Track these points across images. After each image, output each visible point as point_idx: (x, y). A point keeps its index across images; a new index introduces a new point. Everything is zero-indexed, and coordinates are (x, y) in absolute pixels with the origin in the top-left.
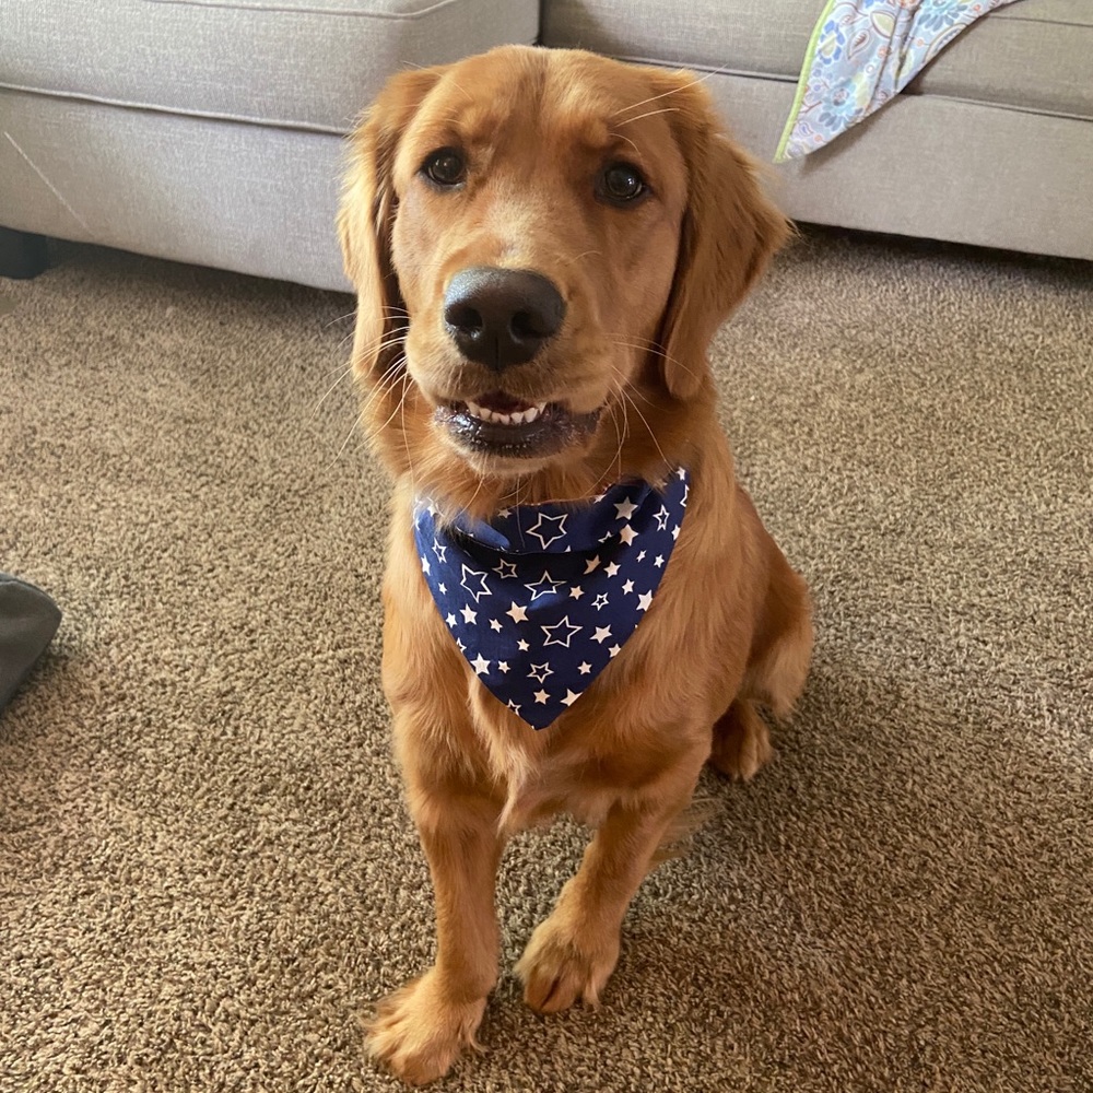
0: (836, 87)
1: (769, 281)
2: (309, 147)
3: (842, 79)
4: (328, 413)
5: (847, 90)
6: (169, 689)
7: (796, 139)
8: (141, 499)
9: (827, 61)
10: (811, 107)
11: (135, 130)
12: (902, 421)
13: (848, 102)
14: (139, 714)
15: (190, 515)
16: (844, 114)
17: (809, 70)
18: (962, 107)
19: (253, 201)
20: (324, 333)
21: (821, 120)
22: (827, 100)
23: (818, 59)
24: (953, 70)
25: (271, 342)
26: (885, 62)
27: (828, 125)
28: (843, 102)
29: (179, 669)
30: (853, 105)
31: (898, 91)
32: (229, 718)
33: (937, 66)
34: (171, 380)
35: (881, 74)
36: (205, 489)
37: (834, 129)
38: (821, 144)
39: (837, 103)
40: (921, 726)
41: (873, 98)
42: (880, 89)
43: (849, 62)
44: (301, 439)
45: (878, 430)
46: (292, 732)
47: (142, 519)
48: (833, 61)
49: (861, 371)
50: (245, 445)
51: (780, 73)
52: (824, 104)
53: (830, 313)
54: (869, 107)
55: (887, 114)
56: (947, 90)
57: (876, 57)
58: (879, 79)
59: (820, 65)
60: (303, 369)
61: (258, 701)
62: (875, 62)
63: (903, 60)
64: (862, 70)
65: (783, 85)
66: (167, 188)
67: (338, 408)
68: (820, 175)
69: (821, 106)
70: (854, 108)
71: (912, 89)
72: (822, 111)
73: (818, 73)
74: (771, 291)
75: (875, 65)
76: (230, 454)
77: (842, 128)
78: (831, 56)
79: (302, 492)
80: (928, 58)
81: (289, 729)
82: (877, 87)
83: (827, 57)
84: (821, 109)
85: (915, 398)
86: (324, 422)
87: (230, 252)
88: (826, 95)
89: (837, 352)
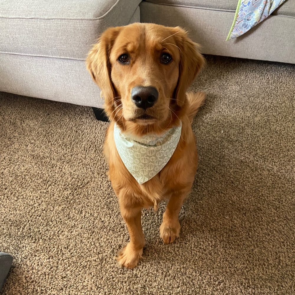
0: (248, 15)
1: (223, 78)
2: (70, 64)
3: (250, 12)
4: (87, 151)
5: (252, 15)
6: (47, 276)
7: (234, 33)
8: (31, 194)
9: (245, 6)
10: (239, 22)
11: (9, 59)
12: (271, 137)
13: (252, 20)
14: (38, 288)
15: (47, 199)
16: (250, 24)
17: (238, 9)
18: (292, 19)
19: (53, 80)
20: (82, 115)
21: (242, 26)
22: (245, 19)
23: (242, 5)
24: (289, 8)
25: (65, 121)
26: (265, 6)
27: (245, 28)
28: (250, 20)
29: (49, 268)
30: (254, 20)
31: (269, 15)
32: (66, 287)
33: (283, 6)
34: (35, 140)
35: (264, 10)
36: (50, 188)
37: (247, 29)
38: (242, 34)
39: (248, 20)
40: (288, 273)
41: (261, 18)
42: (263, 15)
43: (253, 6)
44: (79, 163)
45: (264, 142)
46: (88, 291)
47: (32, 203)
48: (247, 6)
49: (256, 116)
50: (61, 167)
51: (228, 9)
52: (244, 20)
53: (244, 91)
54: (259, 21)
55: (265, 22)
56: (286, 14)
57: (262, 4)
58: (263, 12)
59: (243, 7)
60: (77, 132)
61: (76, 280)
62: (262, 6)
63: (271, 4)
64: (257, 9)
65: (229, 13)
66: (23, 76)
67: (89, 148)
68: (242, 43)
69: (242, 21)
70: (254, 22)
71: (274, 13)
72: (243, 23)
73: (242, 10)
74: (224, 83)
75: (262, 7)
76: (56, 172)
77: (250, 28)
78: (247, 4)
79: (81, 186)
80: (280, 4)
81: (87, 290)
82: (262, 14)
83: (245, 5)
84: (243, 22)
85: (275, 126)
86: (85, 154)
87: (48, 95)
88: (244, 18)
89: (248, 108)
